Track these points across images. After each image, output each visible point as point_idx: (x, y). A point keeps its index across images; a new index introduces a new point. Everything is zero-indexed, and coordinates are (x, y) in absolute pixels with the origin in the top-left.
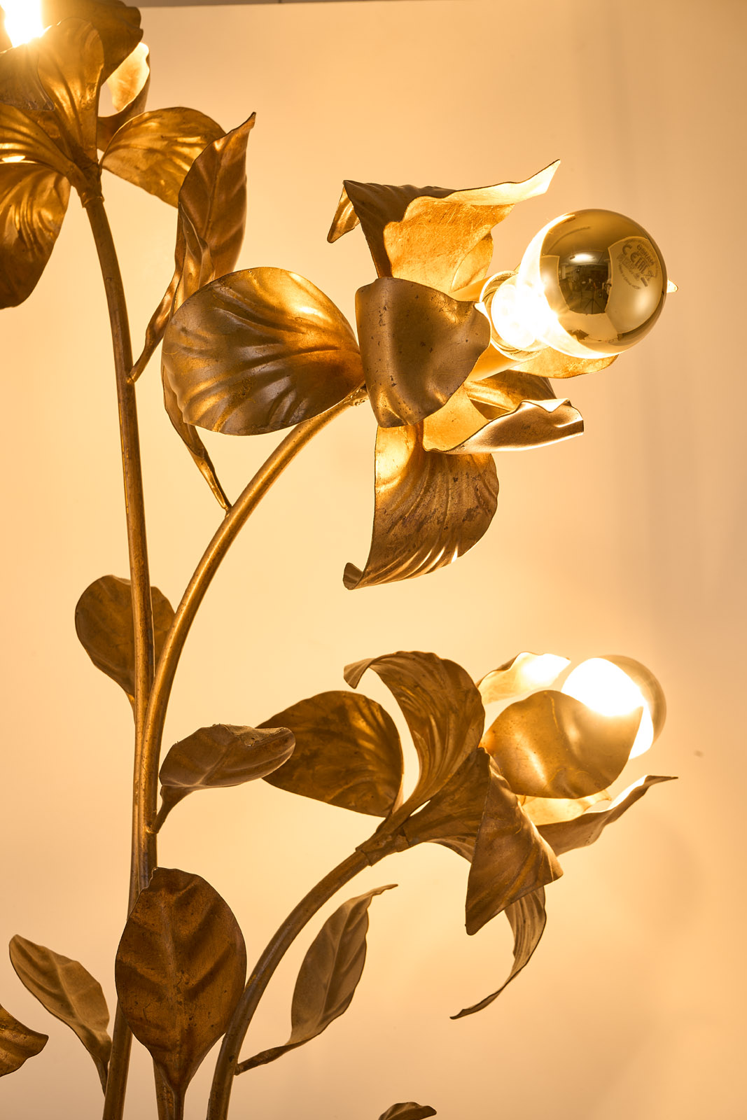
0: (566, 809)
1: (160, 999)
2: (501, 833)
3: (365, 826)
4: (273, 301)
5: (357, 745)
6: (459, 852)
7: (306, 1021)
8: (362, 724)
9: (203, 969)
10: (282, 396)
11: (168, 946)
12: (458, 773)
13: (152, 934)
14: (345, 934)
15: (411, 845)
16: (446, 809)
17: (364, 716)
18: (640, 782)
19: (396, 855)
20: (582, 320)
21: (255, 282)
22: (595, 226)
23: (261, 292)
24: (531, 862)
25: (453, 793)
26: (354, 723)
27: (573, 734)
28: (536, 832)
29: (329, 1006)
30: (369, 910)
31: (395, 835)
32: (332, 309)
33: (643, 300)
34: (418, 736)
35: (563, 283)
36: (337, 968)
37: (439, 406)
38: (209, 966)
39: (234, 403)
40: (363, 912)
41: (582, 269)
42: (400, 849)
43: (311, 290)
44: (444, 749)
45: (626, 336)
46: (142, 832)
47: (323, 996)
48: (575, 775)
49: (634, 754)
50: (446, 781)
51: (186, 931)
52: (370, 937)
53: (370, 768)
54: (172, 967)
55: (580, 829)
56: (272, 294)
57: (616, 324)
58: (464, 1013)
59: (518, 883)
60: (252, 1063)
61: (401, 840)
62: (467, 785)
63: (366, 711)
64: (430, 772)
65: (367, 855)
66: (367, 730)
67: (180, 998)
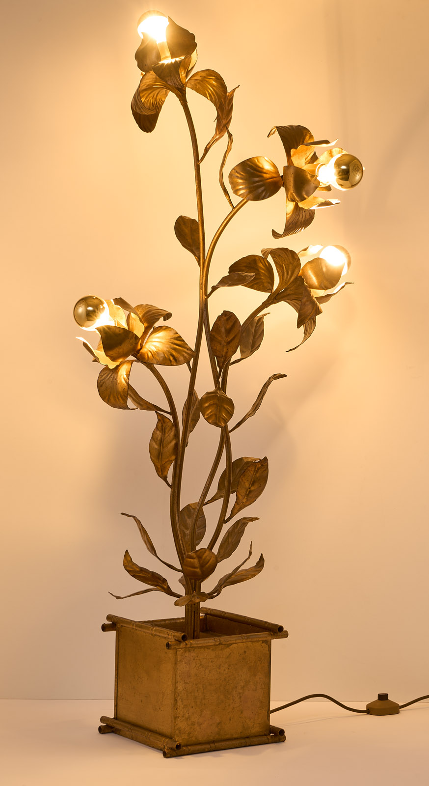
0: (321, 293)
1: (220, 344)
2: (307, 301)
3: (264, 296)
4: (261, 166)
5: (259, 271)
6: (289, 304)
7: (245, 352)
8: (261, 265)
9: (231, 337)
10: (263, 191)
11: (223, 330)
12: (293, 282)
13: (220, 327)
14: (256, 327)
15: (278, 302)
16: (288, 292)
17: (261, 263)
18: (343, 284)
19: (273, 305)
20: (342, 182)
21: (256, 160)
22: (347, 159)
23: (258, 163)
24: (315, 309)
25: (291, 287)
26: (258, 264)
27: (324, 269)
28: (315, 299)
29: (253, 347)
30: (264, 320)
31: (273, 299)
32: (275, 166)
33: (358, 177)
34: (279, 270)
35: (339, 173)
36: (254, 338)
37: (305, 199)
38: (233, 336)
39: (250, 192)
40: (262, 321)
41: (343, 170)
42: (275, 303)
43: (270, 161)
44: (287, 274)
45: (353, 186)
46: (204, 298)
47: (250, 345)
48: (326, 283)
49: (342, 275)
50: (288, 284)
51: (228, 327)
52: (265, 328)
53: (262, 278)
54: (224, 336)
55: (326, 298)
56: (261, 164)
57: (351, 183)
58: (290, 350)
59: (311, 314)
60: (233, 363)
61: (275, 301)
62: (295, 285)
63: (262, 261)
64: (283, 281)
65: (265, 305)
66: (262, 267)
67: (225, 344)
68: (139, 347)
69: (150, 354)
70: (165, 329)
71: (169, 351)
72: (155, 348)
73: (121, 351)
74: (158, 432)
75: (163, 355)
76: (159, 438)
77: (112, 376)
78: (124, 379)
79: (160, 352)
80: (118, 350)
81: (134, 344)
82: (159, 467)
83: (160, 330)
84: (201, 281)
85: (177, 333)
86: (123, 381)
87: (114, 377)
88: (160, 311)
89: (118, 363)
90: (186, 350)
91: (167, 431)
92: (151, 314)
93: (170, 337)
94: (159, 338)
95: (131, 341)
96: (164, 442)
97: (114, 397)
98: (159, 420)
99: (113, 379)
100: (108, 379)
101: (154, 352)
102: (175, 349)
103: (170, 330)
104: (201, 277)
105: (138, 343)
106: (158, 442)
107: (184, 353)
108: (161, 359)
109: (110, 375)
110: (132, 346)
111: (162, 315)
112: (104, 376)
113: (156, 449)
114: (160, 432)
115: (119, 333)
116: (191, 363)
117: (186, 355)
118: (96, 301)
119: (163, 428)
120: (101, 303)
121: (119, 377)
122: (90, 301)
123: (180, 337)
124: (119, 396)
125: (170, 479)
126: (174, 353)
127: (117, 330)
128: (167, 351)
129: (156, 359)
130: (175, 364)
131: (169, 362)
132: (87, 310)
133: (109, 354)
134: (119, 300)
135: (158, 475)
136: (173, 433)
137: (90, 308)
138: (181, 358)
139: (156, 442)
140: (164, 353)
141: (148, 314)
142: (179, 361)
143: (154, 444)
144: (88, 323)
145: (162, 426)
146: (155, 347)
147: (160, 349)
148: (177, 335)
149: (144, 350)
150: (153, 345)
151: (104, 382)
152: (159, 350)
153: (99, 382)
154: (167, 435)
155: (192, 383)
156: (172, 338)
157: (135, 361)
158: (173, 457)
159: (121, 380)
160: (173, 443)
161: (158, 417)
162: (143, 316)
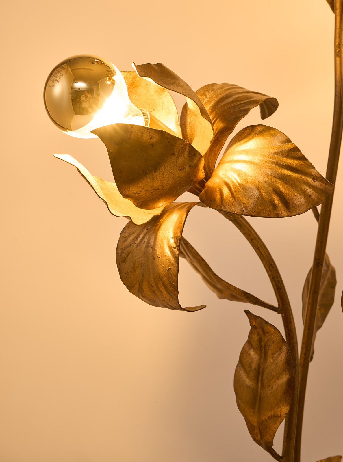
68: (201, 175)
69: (226, 192)
70: (260, 132)
71: (269, 184)
72: (239, 176)
73: (157, 183)
74: (252, 352)
75: (256, 193)
76: (254, 365)
77: (146, 240)
78: (170, 248)
79: (249, 185)
80: (150, 182)
81: (187, 169)
82: (255, 424)
83: (250, 134)
84: (337, 40)
85: (289, 141)
86: (168, 252)
87: (148, 243)
88: (251, 94)
89: (157, 211)
90: (310, 180)
91: (270, 352)
92: (232, 102)
93: (272, 151)
94: (246, 152)
95: (180, 161)
96: (265, 375)
97: (151, 287)
98: (253, 328)
99: (147, 247)
100: (138, 245)
101: (234, 186)
102: (284, 179)
103: (273, 135)
104: (338, 31)
105: (196, 166)
106: (252, 374)
107: (306, 188)
108: (252, 201)
109: (141, 237)
110: (182, 174)
111: (255, 103)
112: (130, 239)
113: (248, 387)
114: (256, 352)
115: (151, 141)
116: (319, 208)
117: (309, 191)
118: (96, 69)
119: (263, 344)
120: (109, 73)
121: (159, 242)
122: (83, 69)
123: (296, 149)
124: (161, 285)
125: (278, 446)
126: (283, 188)
127: (146, 137)
128: (266, 182)
129: (240, 203)
130: (284, 213)
131: (271, 208)
132: (72, 88)
133: (128, 193)
134: (157, 68)
135: (255, 440)
136: (282, 357)
137: (80, 85)
138: (299, 199)
139: (247, 373)
140: (258, 188)
141: (224, 103)
142: (295, 206)
143: (243, 375)
144: (77, 119)
145: (260, 340)
146: (239, 173)
147: (248, 178)
148: (288, 146)
149: (214, 182)
150: (234, 170)
151: (129, 254)
152: (247, 181)
153: (120, 251)
154: (270, 360)
155: (322, 242)
156: (277, 153)
157: (197, 204)
158: (284, 410)
159: (163, 249)
160: (284, 378)
161: (250, 322)
162: (214, 108)
